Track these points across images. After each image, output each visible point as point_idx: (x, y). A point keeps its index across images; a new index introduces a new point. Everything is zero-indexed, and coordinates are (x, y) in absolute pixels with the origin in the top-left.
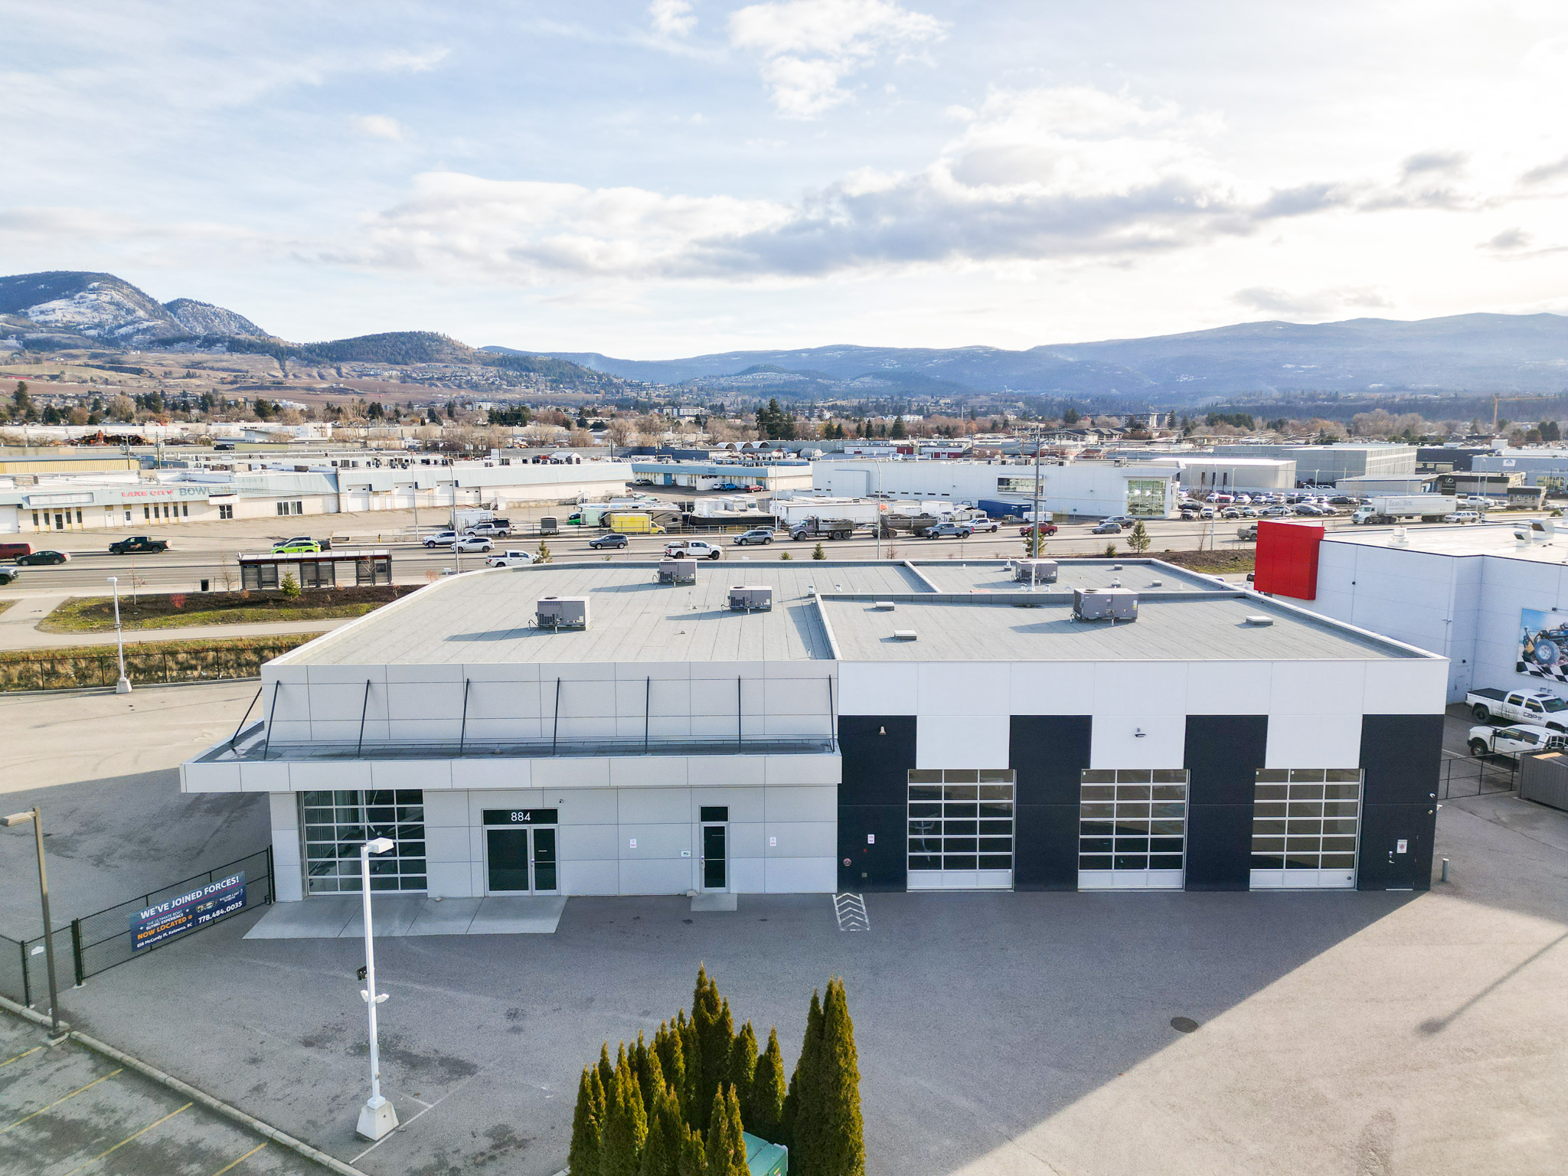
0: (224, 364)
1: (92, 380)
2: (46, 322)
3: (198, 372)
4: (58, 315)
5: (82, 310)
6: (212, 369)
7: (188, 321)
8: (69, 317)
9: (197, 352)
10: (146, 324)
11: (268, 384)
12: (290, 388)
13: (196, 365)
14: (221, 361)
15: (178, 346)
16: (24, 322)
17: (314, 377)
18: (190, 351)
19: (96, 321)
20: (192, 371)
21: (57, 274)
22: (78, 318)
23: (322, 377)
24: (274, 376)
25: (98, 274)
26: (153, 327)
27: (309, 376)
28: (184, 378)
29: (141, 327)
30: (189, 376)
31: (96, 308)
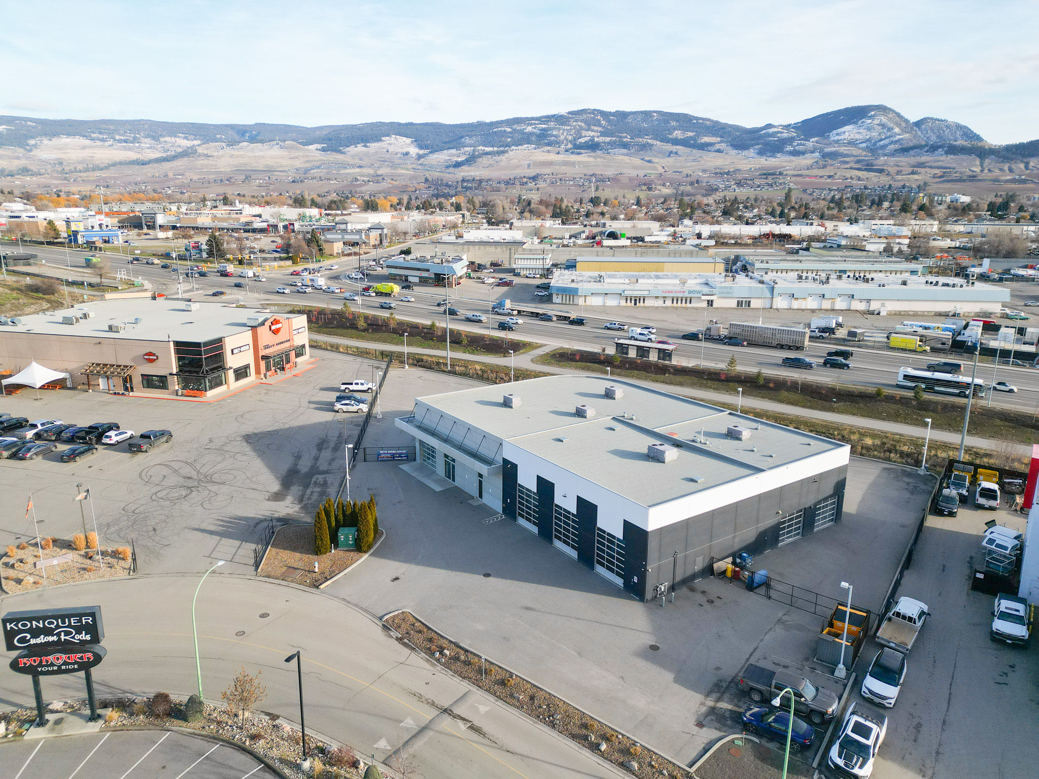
0: (940, 163)
1: (851, 178)
2: (838, 140)
3: (919, 170)
4: (846, 136)
5: (861, 131)
6: (931, 167)
7: (927, 132)
8: (852, 136)
9: (923, 155)
10: (898, 137)
11: (965, 178)
12: (981, 180)
13: (921, 165)
14: (938, 161)
15: (912, 152)
16: (826, 141)
17: (1004, 171)
18: (919, 155)
19: (868, 137)
20: (915, 169)
21: (853, 108)
22: (858, 136)
23: (1011, 170)
24: (973, 171)
25: (876, 106)
26: (902, 139)
27: (1001, 170)
28: (909, 174)
29: (895, 139)
30: (913, 173)
31: (869, 129)
